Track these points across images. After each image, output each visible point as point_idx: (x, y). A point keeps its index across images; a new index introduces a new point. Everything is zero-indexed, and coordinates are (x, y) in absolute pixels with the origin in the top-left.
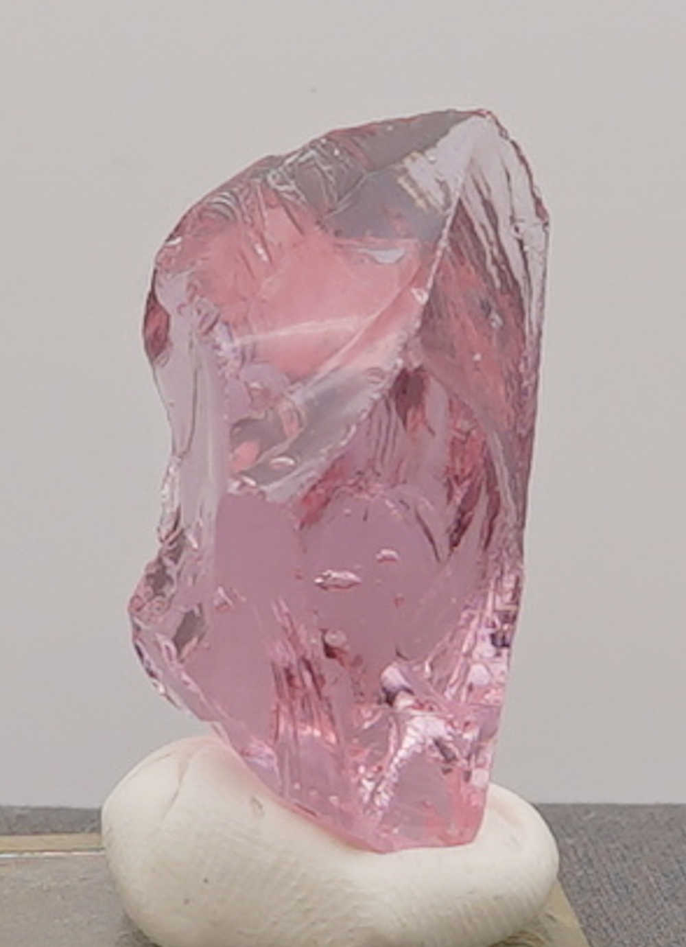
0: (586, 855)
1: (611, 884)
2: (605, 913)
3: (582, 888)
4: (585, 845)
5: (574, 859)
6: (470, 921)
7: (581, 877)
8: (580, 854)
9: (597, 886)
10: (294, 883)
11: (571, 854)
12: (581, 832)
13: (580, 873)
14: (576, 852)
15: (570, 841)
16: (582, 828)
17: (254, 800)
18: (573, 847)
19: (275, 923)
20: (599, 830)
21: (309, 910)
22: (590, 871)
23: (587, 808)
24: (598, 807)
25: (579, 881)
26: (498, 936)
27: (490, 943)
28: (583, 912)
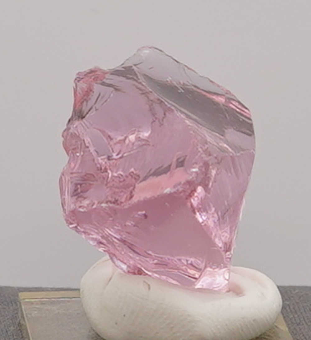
0: (294, 308)
1: (305, 321)
2: (302, 333)
3: (292, 323)
4: (293, 304)
5: (289, 311)
6: (242, 330)
7: (292, 318)
8: (291, 307)
9: (298, 322)
10: (165, 317)
11: (288, 308)
12: (292, 299)
13: (291, 316)
14: (290, 308)
15: (288, 303)
16: (292, 297)
17: (144, 282)
18: (289, 305)
19: (157, 333)
20: (300, 297)
21: (173, 327)
22: (296, 316)
23: (294, 288)
24: (299, 287)
25: (291, 319)
26: (254, 336)
27: (250, 338)
28: (293, 332)
